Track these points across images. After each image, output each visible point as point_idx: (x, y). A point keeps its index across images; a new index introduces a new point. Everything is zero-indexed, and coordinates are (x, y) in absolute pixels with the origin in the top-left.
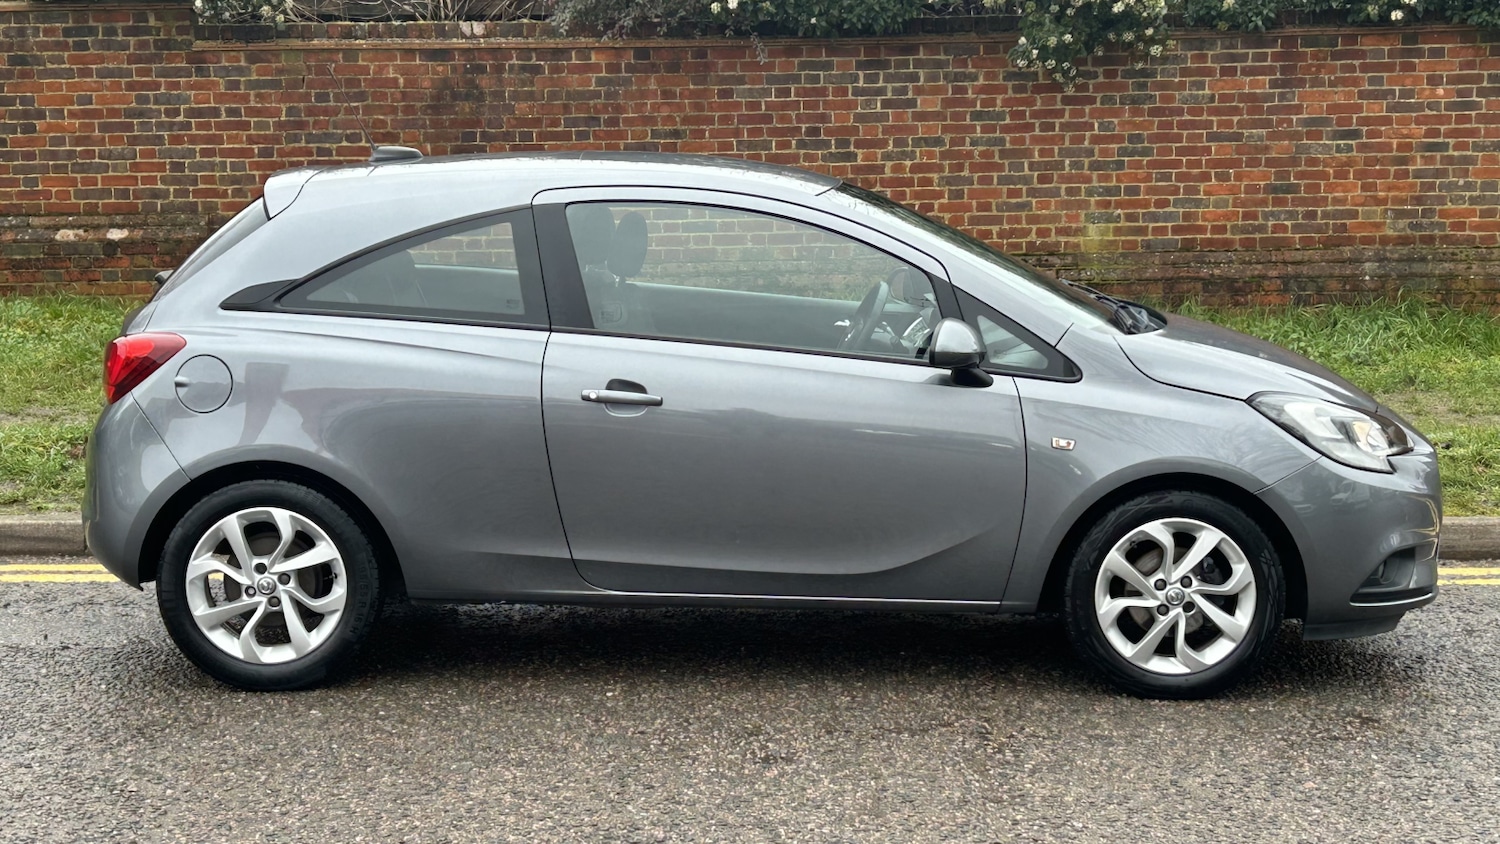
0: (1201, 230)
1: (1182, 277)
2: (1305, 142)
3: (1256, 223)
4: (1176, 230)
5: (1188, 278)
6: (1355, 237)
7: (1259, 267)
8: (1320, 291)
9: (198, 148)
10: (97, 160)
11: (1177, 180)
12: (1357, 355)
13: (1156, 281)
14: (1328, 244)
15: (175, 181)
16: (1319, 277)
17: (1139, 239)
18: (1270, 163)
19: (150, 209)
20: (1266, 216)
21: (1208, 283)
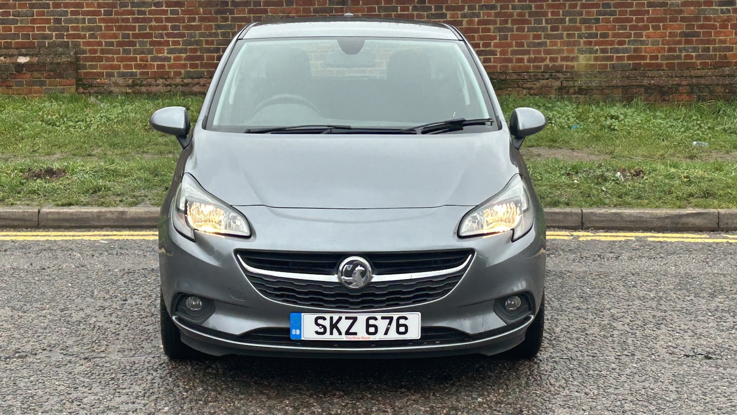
0: (644, 58)
1: (633, 85)
2: (703, 7)
3: (675, 54)
4: (629, 58)
5: (636, 85)
6: (732, 62)
7: (677, 79)
8: (711, 92)
9: (69, 10)
10: (11, 17)
11: (630, 30)
12: (730, 128)
13: (617, 87)
14: (716, 66)
15: (55, 29)
16: (711, 85)
17: (609, 63)
18: (683, 19)
19: (41, 45)
20: (681, 50)
21: (648, 89)
